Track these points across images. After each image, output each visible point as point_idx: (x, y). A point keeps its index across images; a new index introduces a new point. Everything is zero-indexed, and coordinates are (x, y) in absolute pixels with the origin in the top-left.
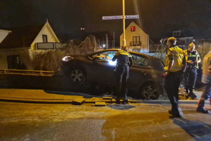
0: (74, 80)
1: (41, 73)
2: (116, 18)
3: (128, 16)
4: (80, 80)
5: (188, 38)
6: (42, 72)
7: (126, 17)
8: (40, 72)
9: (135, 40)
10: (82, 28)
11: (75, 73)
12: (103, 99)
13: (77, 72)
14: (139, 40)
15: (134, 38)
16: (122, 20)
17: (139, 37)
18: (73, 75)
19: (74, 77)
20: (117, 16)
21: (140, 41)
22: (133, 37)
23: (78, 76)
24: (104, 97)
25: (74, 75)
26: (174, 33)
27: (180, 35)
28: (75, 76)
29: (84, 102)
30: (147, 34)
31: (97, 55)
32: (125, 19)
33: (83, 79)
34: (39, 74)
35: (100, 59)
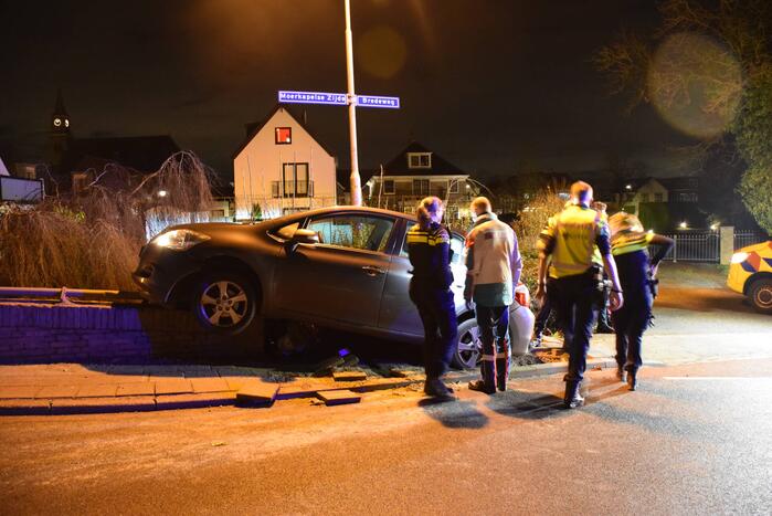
0: (214, 319)
1: (63, 297)
2: (326, 100)
3: (365, 98)
4: (236, 318)
5: (455, 177)
6: (68, 295)
7: (361, 101)
8: (58, 295)
9: (290, 177)
10: (58, 121)
11: (215, 293)
12: (338, 379)
13: (223, 287)
14: (304, 178)
15: (287, 167)
16: (346, 108)
17: (307, 164)
18: (206, 299)
19: (210, 309)
20: (330, 95)
21: (308, 181)
22: (284, 165)
23: (227, 304)
24: (336, 375)
25: (213, 301)
26: (412, 157)
27: (430, 166)
28: (215, 306)
29: (278, 397)
30: (332, 159)
31: (300, 227)
32: (357, 108)
33: (248, 314)
34: (53, 303)
35: (313, 242)
